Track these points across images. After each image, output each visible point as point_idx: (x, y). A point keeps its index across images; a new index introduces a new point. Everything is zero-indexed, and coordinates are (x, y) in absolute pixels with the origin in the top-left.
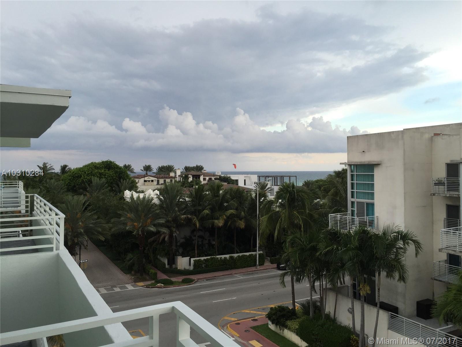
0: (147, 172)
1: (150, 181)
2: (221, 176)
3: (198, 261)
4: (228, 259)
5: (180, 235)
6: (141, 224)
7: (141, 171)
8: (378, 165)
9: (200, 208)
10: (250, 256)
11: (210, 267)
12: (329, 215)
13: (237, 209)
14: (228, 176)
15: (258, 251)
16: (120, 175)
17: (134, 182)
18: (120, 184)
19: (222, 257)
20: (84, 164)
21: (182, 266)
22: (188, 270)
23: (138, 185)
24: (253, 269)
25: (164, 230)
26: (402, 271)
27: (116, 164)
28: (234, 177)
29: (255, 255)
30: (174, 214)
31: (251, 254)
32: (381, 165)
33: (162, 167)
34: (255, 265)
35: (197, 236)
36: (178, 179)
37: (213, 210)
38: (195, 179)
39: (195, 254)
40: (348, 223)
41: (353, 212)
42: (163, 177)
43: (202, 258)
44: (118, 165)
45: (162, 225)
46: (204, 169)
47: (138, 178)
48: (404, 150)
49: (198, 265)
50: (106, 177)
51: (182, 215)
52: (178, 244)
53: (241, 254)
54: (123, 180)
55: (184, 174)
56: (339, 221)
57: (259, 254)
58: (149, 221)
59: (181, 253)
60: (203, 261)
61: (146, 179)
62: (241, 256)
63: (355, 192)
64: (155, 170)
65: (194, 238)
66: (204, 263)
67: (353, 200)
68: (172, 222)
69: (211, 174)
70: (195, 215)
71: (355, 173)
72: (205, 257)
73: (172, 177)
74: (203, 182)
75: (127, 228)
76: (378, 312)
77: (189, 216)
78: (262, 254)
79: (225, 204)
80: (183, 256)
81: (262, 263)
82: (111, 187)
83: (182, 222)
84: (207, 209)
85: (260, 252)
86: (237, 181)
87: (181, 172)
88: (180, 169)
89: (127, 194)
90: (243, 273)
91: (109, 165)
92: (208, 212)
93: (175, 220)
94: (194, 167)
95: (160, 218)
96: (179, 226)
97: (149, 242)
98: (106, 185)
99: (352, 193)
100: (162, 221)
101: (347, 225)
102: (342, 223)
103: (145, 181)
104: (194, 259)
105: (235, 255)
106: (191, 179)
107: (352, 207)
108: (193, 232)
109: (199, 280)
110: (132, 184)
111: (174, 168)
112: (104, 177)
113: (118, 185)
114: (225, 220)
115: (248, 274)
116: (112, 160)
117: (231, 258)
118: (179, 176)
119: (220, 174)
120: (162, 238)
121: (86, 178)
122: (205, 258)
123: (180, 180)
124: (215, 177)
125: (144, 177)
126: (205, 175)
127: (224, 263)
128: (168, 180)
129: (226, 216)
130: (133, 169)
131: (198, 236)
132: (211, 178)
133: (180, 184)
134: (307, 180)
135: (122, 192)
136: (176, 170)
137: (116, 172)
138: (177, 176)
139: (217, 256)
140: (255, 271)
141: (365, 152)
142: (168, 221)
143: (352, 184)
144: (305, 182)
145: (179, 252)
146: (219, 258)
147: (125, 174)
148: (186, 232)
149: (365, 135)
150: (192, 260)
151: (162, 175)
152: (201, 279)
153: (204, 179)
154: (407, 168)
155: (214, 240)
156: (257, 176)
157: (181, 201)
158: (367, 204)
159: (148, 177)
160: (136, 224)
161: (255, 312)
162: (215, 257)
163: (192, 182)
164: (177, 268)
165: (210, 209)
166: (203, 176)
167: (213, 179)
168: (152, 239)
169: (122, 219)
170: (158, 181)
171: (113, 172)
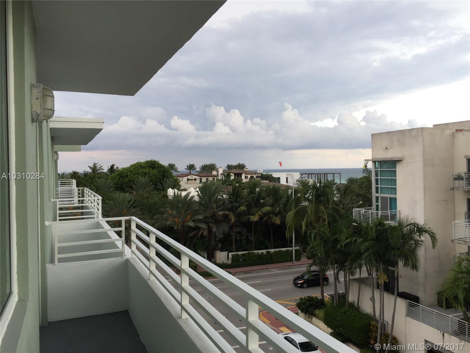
0: (190, 171)
1: (193, 179)
2: (263, 174)
3: (235, 255)
4: (265, 254)
5: (219, 231)
6: (181, 220)
7: (186, 170)
8: (399, 161)
9: (237, 205)
10: (287, 251)
11: (248, 262)
12: (353, 209)
13: (272, 206)
14: (270, 173)
15: (294, 247)
16: (163, 174)
17: (176, 180)
18: (163, 183)
19: (259, 252)
20: (131, 164)
21: (220, 260)
22: (226, 264)
23: (181, 183)
24: (290, 264)
25: (203, 226)
26: (414, 260)
27: (160, 163)
28: (275, 175)
29: (291, 250)
30: (212, 211)
31: (288, 250)
32: (402, 161)
33: (205, 165)
34: (291, 260)
35: (234, 232)
36: (220, 177)
37: (249, 207)
38: (236, 177)
39: (233, 249)
40: (370, 217)
41: (378, 206)
42: (206, 176)
43: (240, 252)
44: (162, 164)
45: (200, 221)
46: (246, 167)
47: (182, 177)
48: (424, 146)
49: (236, 259)
50: (151, 175)
51: (220, 211)
52: (218, 239)
53: (277, 250)
54: (167, 179)
55: (226, 173)
56: (362, 215)
57: (295, 250)
58: (189, 217)
59: (220, 248)
60: (241, 255)
61: (189, 177)
62: (278, 251)
63: (379, 187)
64: (198, 169)
65: (232, 234)
66: (242, 258)
67: (377, 195)
68: (210, 218)
69: (253, 172)
70: (232, 212)
71: (379, 169)
72: (243, 251)
73: (214, 176)
74: (244, 180)
75: (168, 223)
76: (396, 299)
77: (226, 212)
78: (299, 250)
79: (262, 201)
80: (222, 250)
81: (298, 259)
82: (155, 185)
83: (220, 218)
84: (243, 206)
85: (296, 248)
86: (279, 178)
87: (223, 170)
88: (222, 167)
89: (171, 192)
90: (279, 268)
91: (153, 165)
92: (244, 208)
93: (214, 216)
94: (236, 166)
95: (199, 214)
96: (218, 222)
97: (189, 237)
98: (151, 184)
99: (377, 189)
100: (200, 217)
101: (369, 219)
102: (365, 217)
103: (188, 180)
104: (232, 253)
105: (272, 251)
106: (232, 177)
107: (377, 202)
108: (231, 227)
109: (237, 274)
110: (175, 183)
111: (216, 167)
112: (149, 175)
113: (162, 184)
114: (260, 215)
115: (284, 268)
116: (156, 160)
117: (268, 253)
118: (221, 174)
119: (262, 171)
120: (200, 233)
121: (132, 177)
122: (243, 253)
123: (222, 178)
124: (257, 175)
125: (187, 176)
126: (247, 173)
127: (261, 258)
128: (210, 179)
129: (262, 212)
130: (177, 167)
131: (236, 232)
132: (252, 176)
133: (221, 182)
134: (351, 177)
135: (165, 190)
136: (218, 168)
137: (160, 171)
138: (220, 175)
139: (255, 251)
140: (291, 266)
141: (388, 149)
142: (206, 217)
143: (377, 180)
144: (349, 179)
145: (218, 247)
146: (256, 253)
147: (168, 173)
148: (225, 228)
149: (388, 132)
150: (230, 254)
151: (205, 174)
152: (238, 272)
153: (246, 177)
154: (427, 163)
155: (251, 236)
156: (299, 173)
157: (219, 199)
158: (391, 199)
159: (191, 175)
160: (176, 220)
161: (288, 303)
162: (252, 251)
163: (233, 180)
164: (216, 262)
165: (246, 205)
166: (245, 174)
167: (255, 177)
168: (192, 234)
169: (165, 215)
170: (201, 180)
171: (156, 171)
